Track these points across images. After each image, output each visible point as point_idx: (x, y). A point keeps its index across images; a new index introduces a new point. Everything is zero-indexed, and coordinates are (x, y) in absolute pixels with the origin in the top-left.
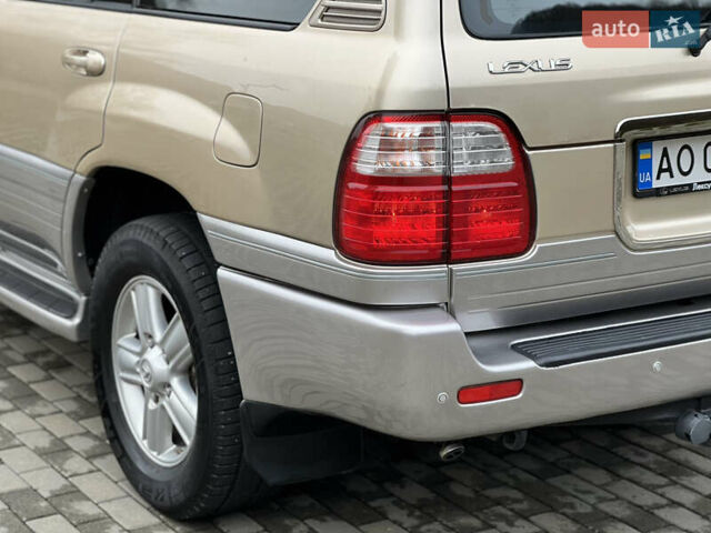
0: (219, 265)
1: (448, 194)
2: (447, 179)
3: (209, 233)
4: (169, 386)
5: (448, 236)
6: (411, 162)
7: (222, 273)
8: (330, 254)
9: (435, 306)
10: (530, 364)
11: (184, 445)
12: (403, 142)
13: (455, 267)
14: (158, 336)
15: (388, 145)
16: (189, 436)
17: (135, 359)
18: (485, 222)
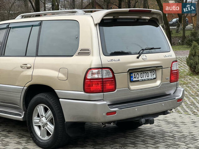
0: (59, 98)
1: (103, 81)
2: (102, 79)
3: (57, 93)
4: (47, 124)
5: (103, 88)
6: (96, 76)
7: (60, 100)
8: (83, 93)
9: (101, 100)
10: (117, 109)
11: (51, 134)
12: (95, 73)
13: (104, 93)
14: (44, 115)
15: (93, 74)
16: (52, 133)
17: (38, 121)
18: (108, 86)
